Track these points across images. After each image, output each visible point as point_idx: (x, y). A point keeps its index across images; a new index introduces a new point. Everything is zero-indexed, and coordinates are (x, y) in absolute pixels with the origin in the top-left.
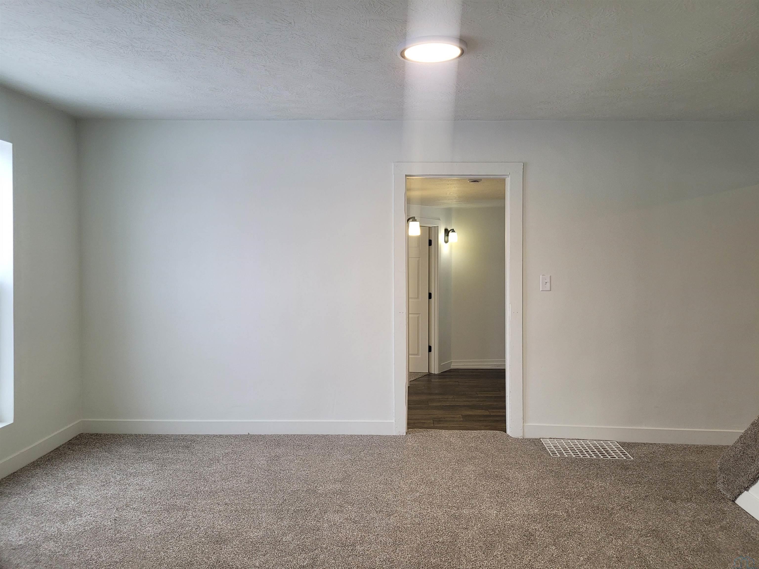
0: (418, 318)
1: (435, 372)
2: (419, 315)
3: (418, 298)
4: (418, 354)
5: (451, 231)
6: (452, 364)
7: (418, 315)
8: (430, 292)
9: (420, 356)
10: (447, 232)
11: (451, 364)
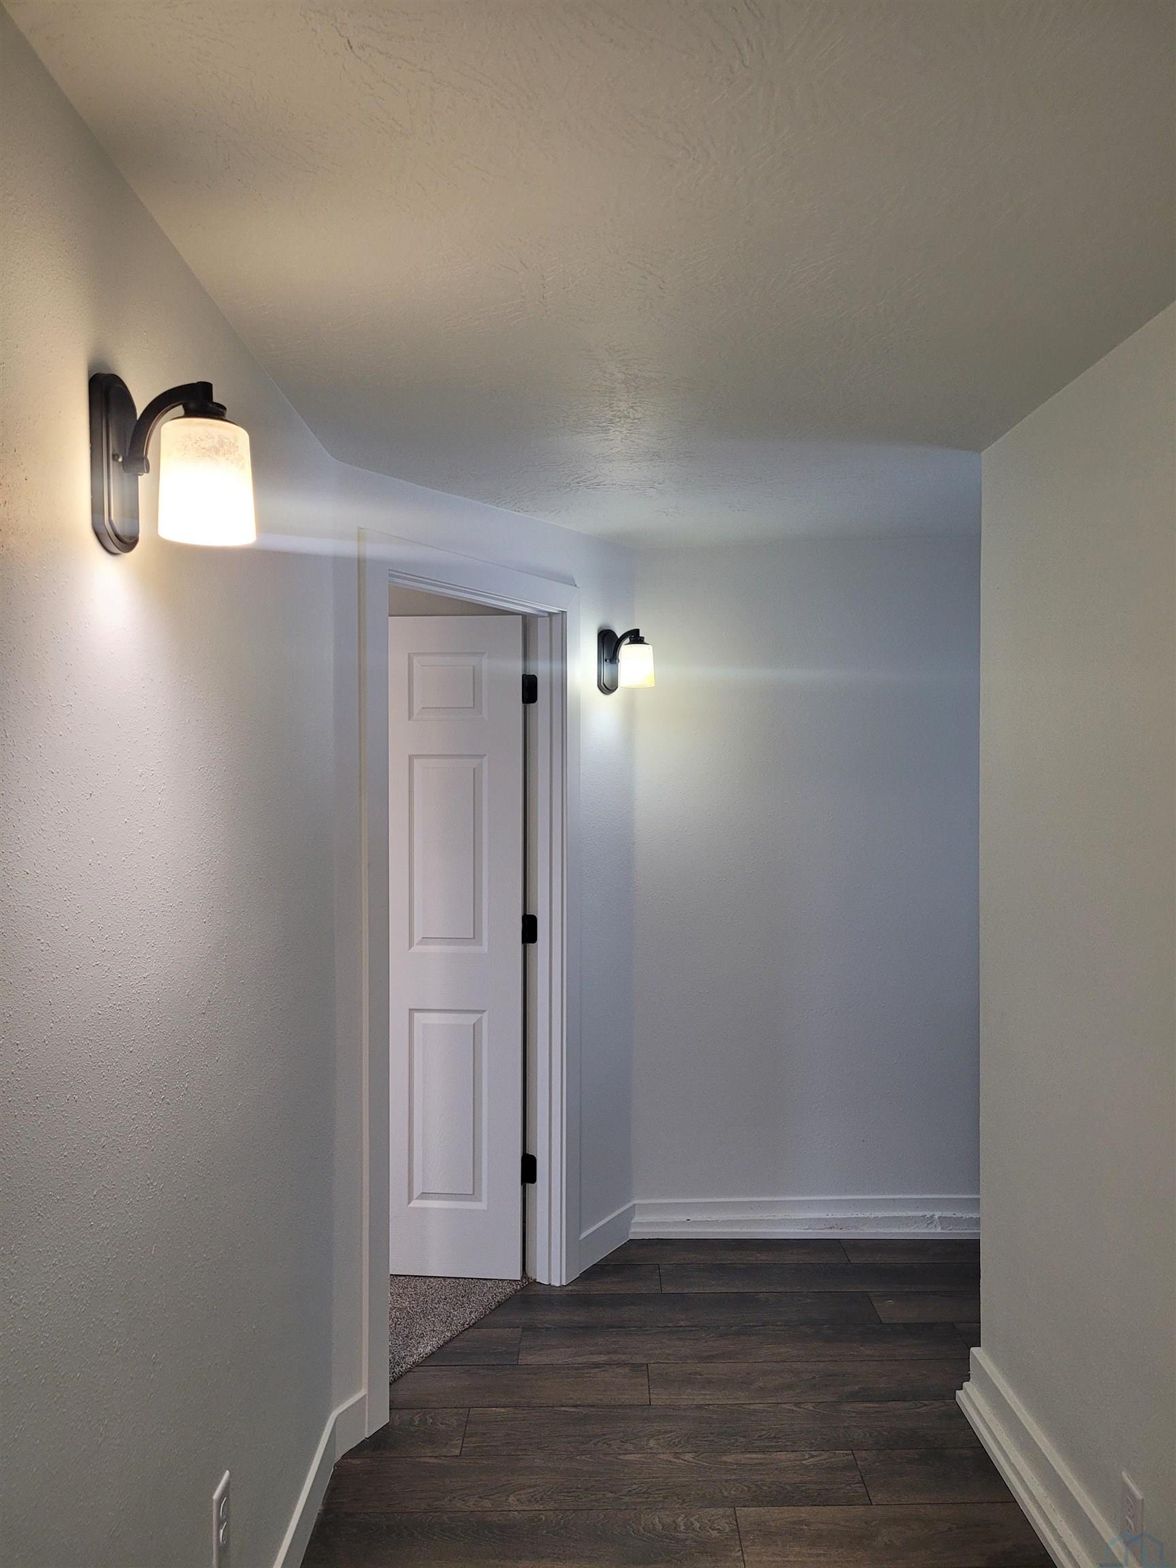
0: (476, 1027)
1: (550, 1279)
2: (479, 1016)
3: (475, 938)
4: (474, 1195)
5: (628, 640)
6: (637, 1219)
7: (474, 1018)
8: (530, 912)
9: (481, 1206)
10: (609, 644)
11: (632, 1218)
